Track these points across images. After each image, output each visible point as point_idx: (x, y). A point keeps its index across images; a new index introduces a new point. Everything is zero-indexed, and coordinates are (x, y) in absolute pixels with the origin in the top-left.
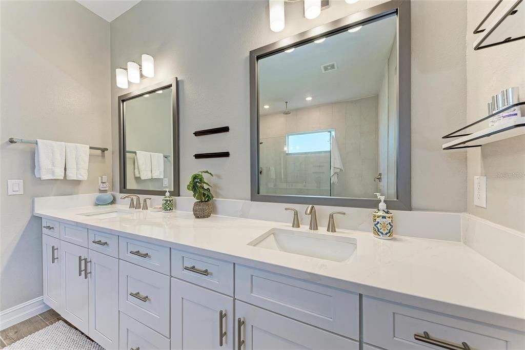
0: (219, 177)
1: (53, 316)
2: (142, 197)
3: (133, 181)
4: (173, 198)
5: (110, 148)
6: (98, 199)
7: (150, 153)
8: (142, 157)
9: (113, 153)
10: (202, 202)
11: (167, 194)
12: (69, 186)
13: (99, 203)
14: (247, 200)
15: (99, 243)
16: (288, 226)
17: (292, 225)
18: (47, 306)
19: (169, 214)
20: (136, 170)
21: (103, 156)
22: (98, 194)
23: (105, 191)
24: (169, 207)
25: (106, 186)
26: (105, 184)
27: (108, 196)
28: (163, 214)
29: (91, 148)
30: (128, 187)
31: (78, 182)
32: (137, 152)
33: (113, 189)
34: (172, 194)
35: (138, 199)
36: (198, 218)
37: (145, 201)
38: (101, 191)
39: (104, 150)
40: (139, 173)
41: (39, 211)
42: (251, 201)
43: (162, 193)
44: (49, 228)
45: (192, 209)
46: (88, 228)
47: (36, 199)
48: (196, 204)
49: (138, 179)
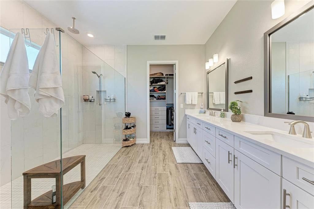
0: (247, 103)
1: (189, 145)
2: (213, 111)
3: (212, 105)
4: (225, 112)
5: (204, 92)
6: (200, 111)
7: (219, 92)
8: (216, 94)
9: (205, 94)
10: (236, 114)
11: (222, 110)
12: (192, 106)
13: (200, 112)
14: (262, 116)
15: (198, 124)
16: (286, 133)
17: (288, 132)
18: (188, 142)
19: (223, 119)
20: (213, 101)
21: (202, 95)
22: (200, 109)
23: (202, 108)
24: (223, 116)
25: (202, 107)
26: (202, 106)
27: (203, 110)
28: (220, 118)
29: (198, 93)
30: (210, 107)
31: (195, 105)
32: (214, 92)
33: (205, 108)
34: (224, 110)
35: (212, 112)
36: (233, 121)
37: (214, 113)
38: (201, 108)
39: (202, 93)
40: (214, 101)
41: (186, 113)
42: (264, 116)
43: (220, 110)
44: (188, 118)
45: (230, 118)
46: (196, 119)
47: (186, 110)
48: (233, 115)
49: (214, 104)
